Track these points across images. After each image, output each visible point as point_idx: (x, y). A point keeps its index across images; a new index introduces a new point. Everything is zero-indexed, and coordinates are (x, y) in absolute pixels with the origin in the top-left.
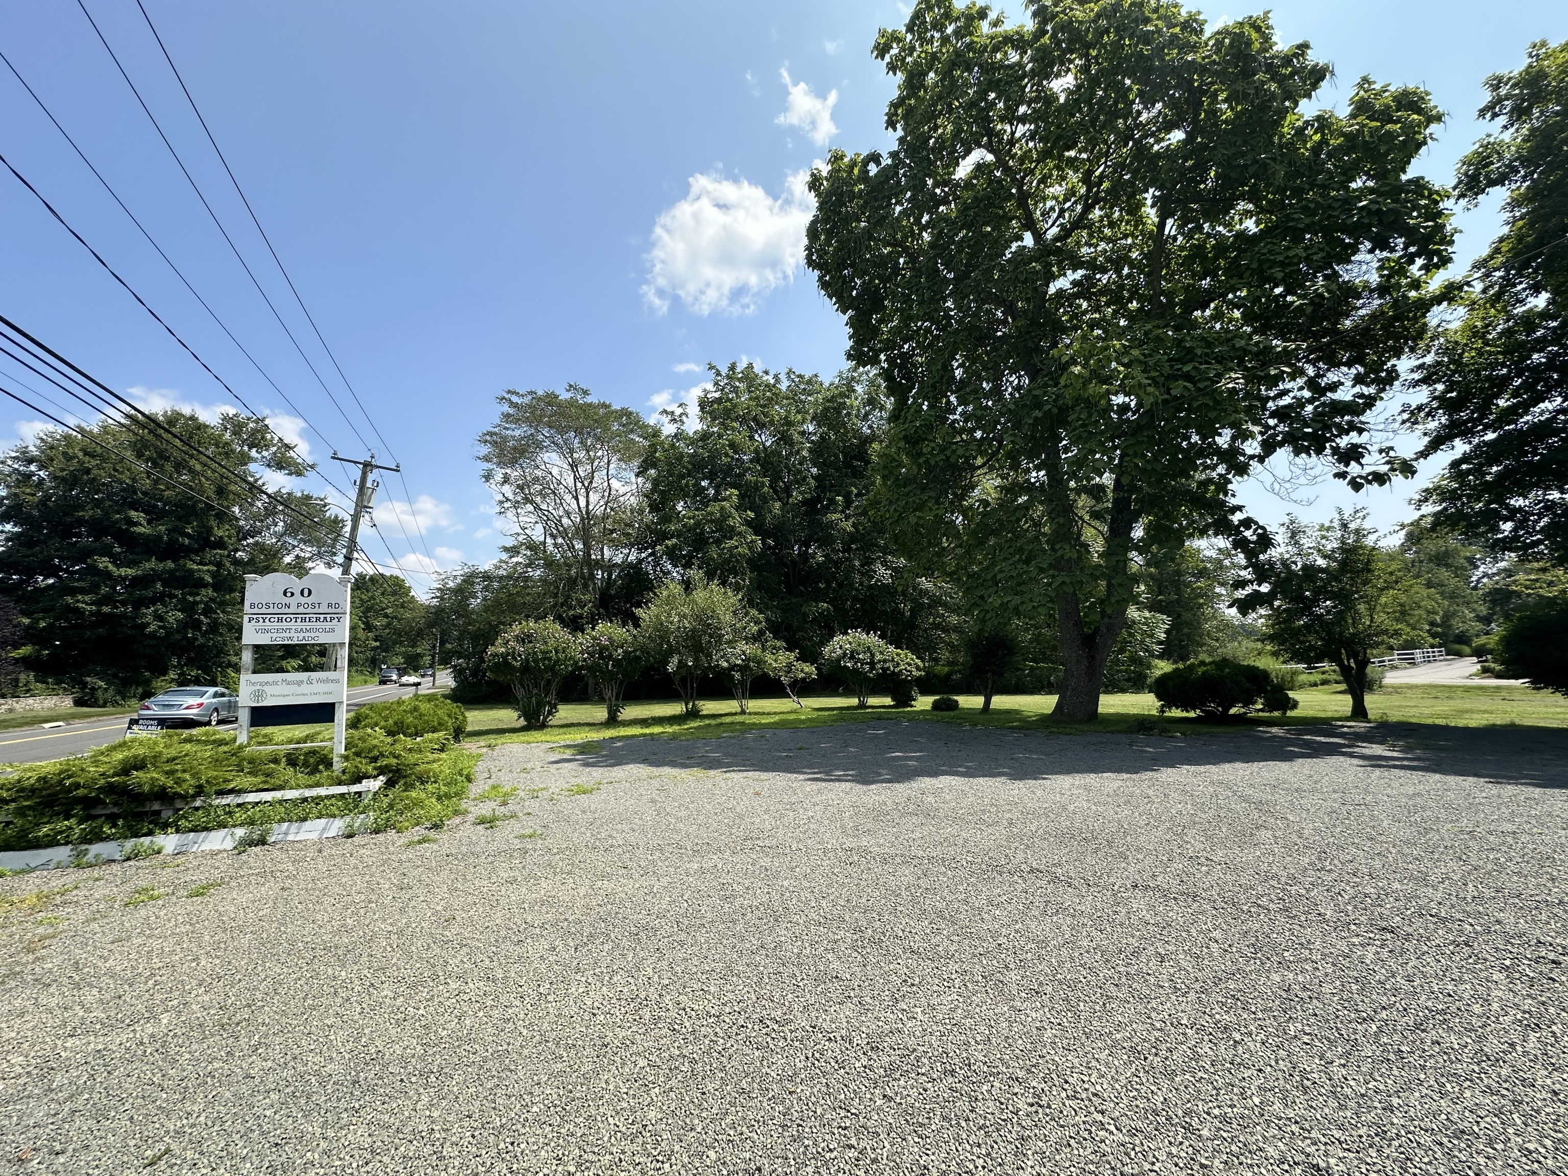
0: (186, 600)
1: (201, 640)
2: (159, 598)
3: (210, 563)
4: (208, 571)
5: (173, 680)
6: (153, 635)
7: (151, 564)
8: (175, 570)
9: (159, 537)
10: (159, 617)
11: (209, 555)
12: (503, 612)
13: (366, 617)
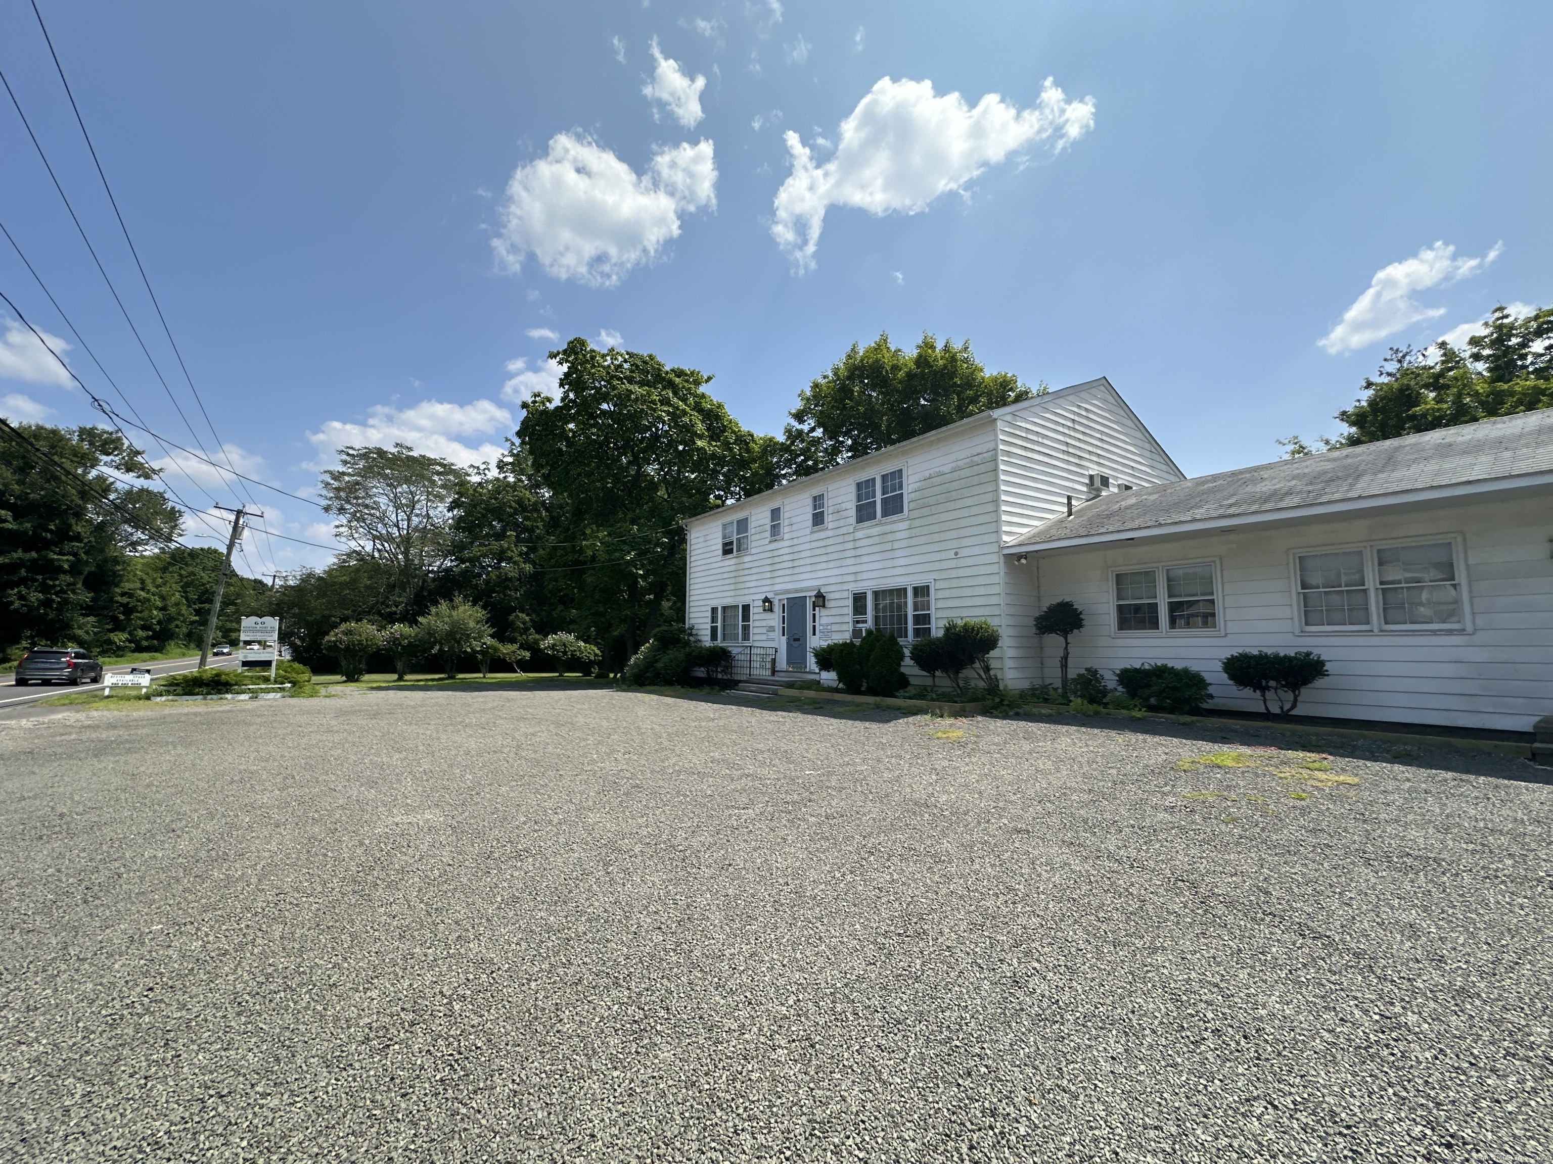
0: (46, 584)
1: (51, 616)
2: (23, 582)
3: (69, 554)
4: (67, 560)
5: (25, 648)
6: (16, 611)
7: (19, 554)
8: (37, 559)
9: (25, 532)
10: (21, 597)
11: (67, 547)
12: (335, 608)
13: (185, 592)
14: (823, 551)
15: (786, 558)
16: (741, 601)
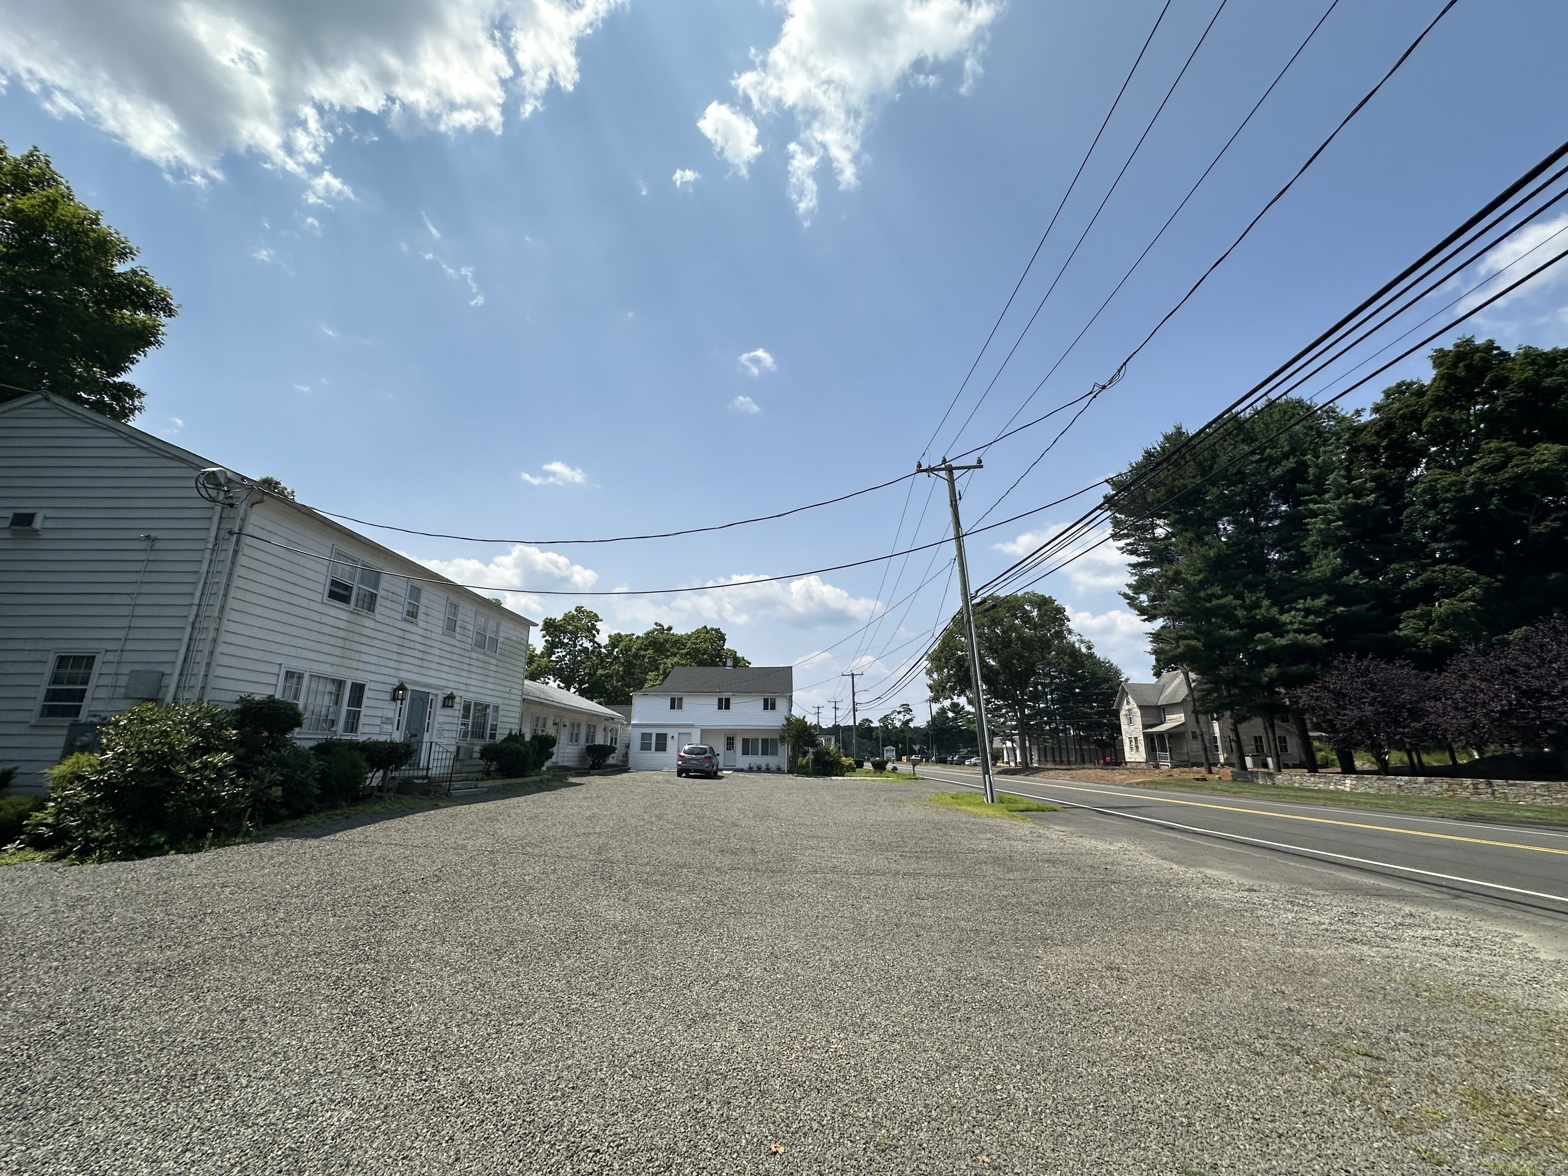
14: (449, 656)
15: (417, 646)
16: (351, 677)
